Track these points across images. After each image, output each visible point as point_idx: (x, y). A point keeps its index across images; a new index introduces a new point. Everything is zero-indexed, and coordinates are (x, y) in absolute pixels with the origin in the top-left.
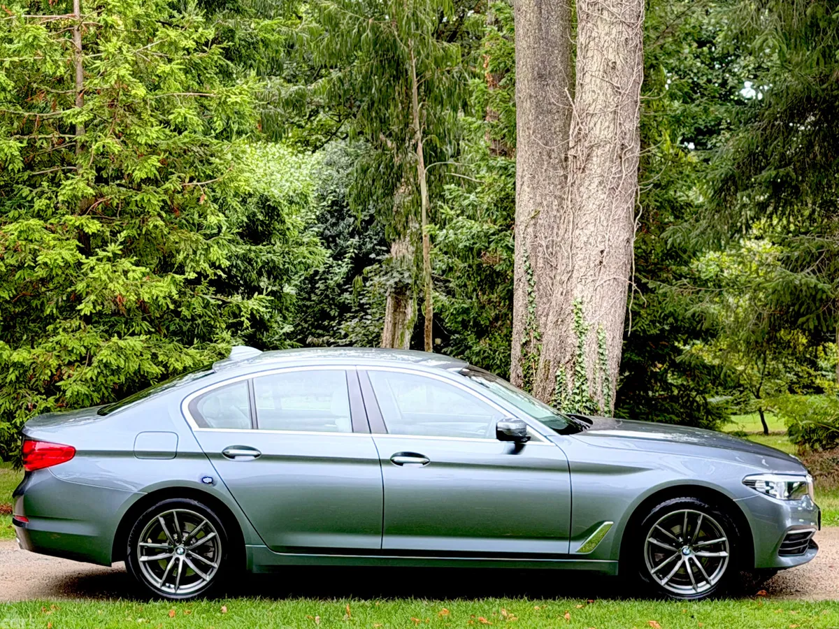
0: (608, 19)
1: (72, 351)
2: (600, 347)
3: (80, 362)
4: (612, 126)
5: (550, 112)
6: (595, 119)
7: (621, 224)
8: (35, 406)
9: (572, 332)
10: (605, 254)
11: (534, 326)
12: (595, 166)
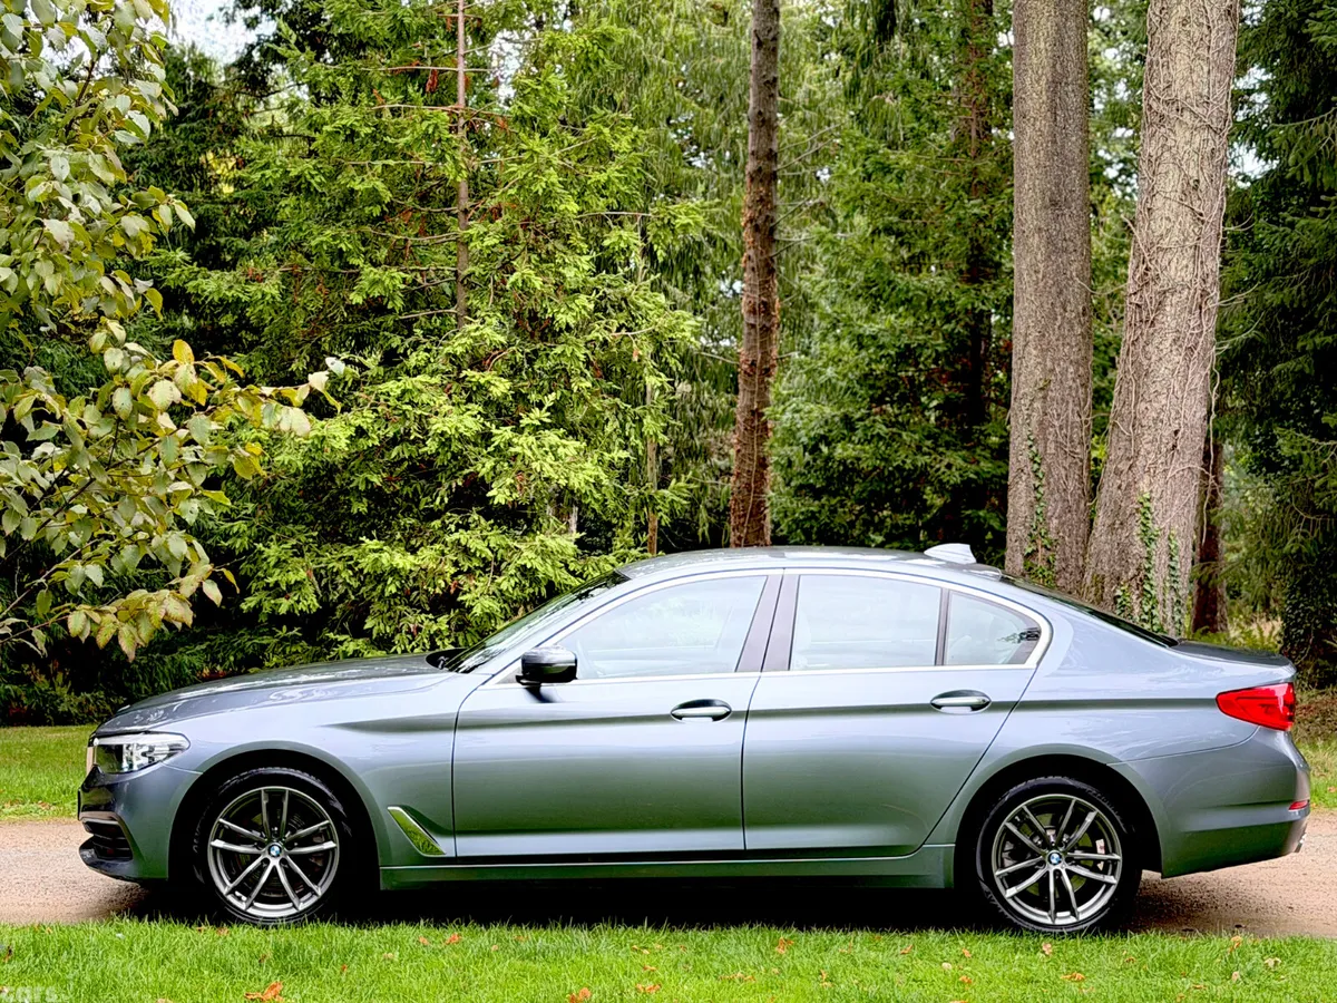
0: (1190, 123)
1: (474, 554)
2: (1171, 559)
3: (483, 569)
4: (1191, 265)
5: (1065, 250)
6: (1169, 256)
7: (1198, 396)
8: (419, 629)
9: (1137, 538)
10: (1180, 435)
11: (1043, 531)
12: (1170, 318)
